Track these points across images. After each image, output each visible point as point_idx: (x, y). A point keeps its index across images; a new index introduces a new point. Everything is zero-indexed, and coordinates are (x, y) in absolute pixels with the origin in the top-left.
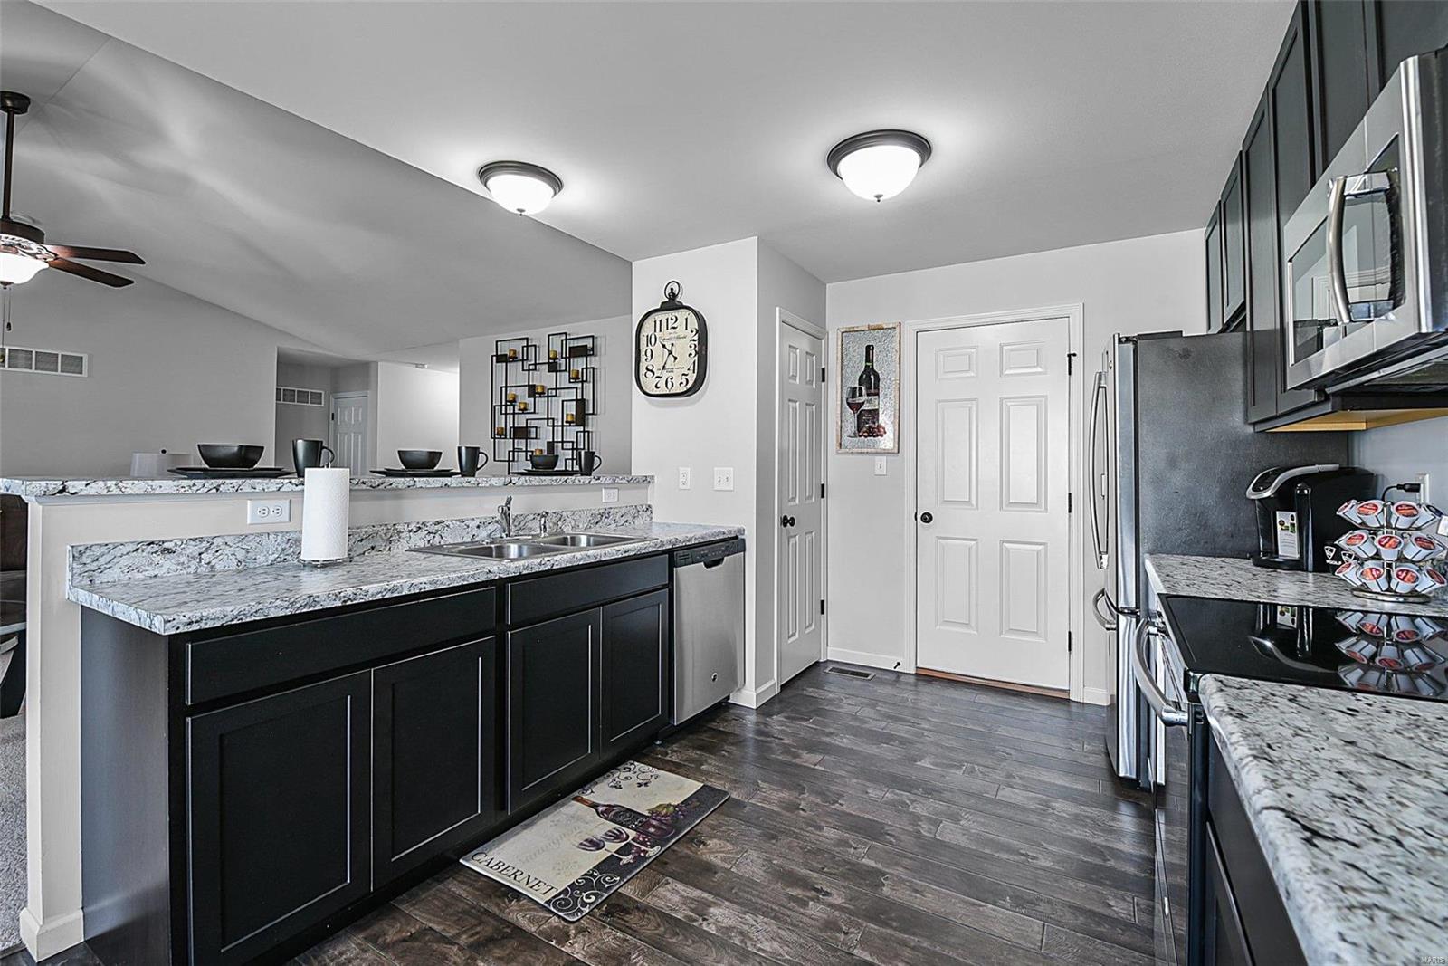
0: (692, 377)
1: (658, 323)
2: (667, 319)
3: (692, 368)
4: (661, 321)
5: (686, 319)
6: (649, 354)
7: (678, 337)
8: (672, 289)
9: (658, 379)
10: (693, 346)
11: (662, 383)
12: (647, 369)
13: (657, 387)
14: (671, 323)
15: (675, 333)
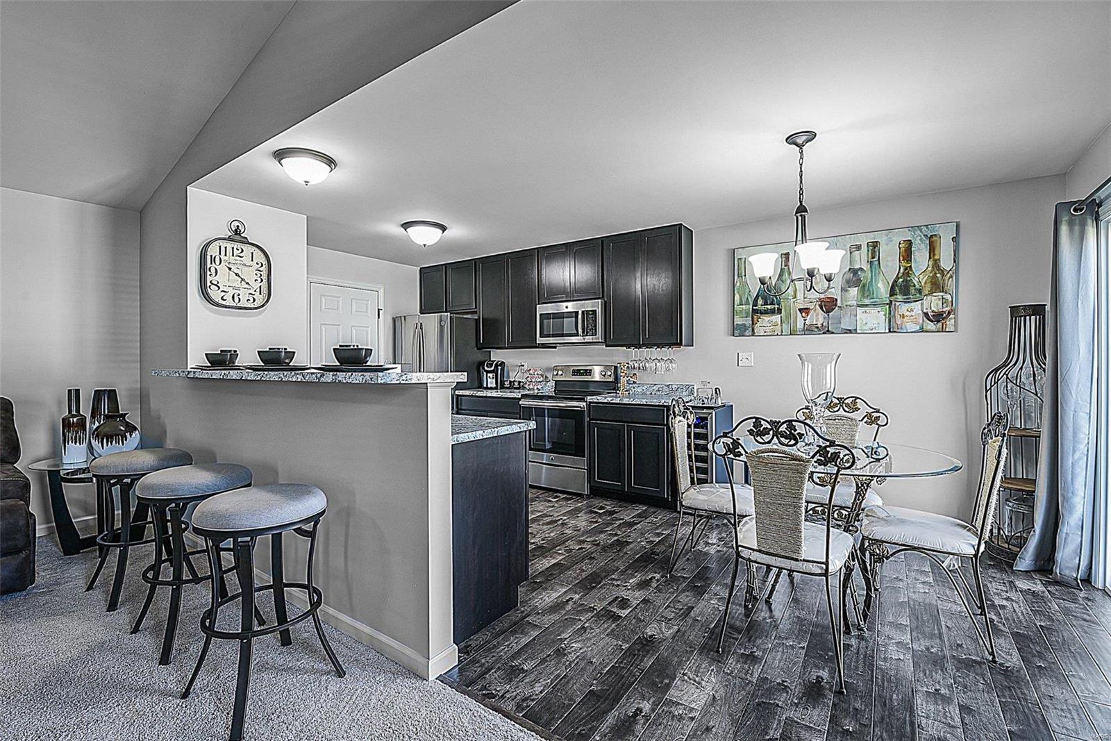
0: (260, 299)
1: (223, 249)
2: (233, 248)
3: (258, 290)
4: (226, 248)
5: (252, 253)
6: (213, 270)
7: (244, 265)
8: (238, 226)
9: (223, 294)
10: (259, 275)
11: (228, 297)
12: (211, 282)
13: (222, 298)
14: (236, 252)
15: (240, 261)
